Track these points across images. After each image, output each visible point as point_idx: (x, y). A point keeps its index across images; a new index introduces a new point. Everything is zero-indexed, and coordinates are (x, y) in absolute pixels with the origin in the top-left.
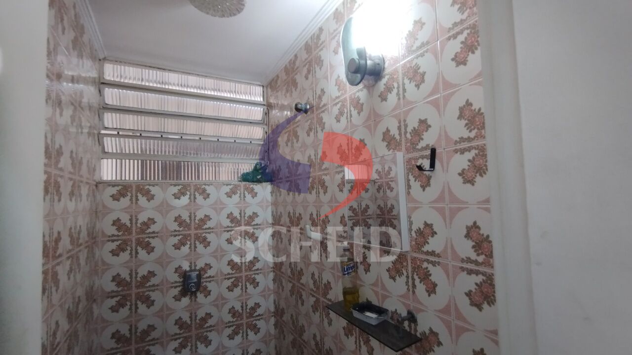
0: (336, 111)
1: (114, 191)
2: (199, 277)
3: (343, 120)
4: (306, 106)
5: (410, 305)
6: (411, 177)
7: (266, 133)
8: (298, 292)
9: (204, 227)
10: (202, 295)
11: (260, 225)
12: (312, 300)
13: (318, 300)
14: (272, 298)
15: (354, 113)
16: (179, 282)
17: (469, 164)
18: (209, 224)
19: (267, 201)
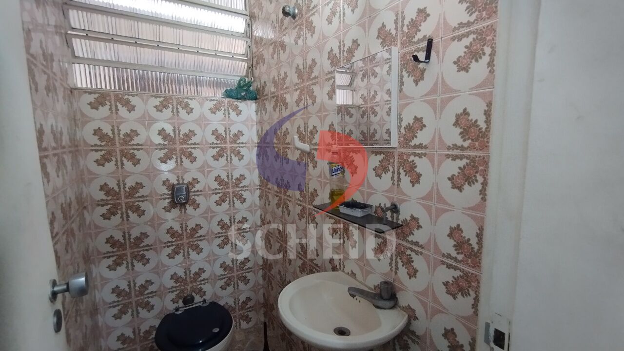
0: (327, 11)
1: (91, 98)
2: (188, 190)
3: (336, 21)
4: (295, 10)
5: (394, 197)
6: (405, 74)
7: (250, 47)
8: (285, 203)
9: (189, 142)
10: (191, 208)
11: (245, 143)
12: (298, 209)
13: (304, 209)
14: (258, 213)
15: (348, 11)
16: (168, 194)
17: (466, 50)
18: (194, 140)
19: (252, 120)
